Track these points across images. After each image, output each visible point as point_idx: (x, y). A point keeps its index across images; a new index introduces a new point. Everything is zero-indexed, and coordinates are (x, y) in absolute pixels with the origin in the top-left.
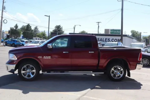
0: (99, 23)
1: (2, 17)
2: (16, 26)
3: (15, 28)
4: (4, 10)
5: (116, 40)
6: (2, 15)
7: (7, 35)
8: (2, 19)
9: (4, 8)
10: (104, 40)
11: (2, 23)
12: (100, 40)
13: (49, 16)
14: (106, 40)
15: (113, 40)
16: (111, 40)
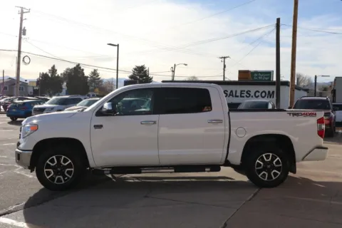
0: (225, 58)
1: (19, 52)
2: (53, 70)
3: (50, 75)
4: (23, 36)
5: (263, 94)
6: (20, 46)
7: (34, 90)
8: (19, 56)
9: (22, 32)
10: (238, 94)
11: (19, 63)
12: (230, 95)
13: (118, 46)
14: (241, 94)
15: (257, 94)
16: (252, 94)
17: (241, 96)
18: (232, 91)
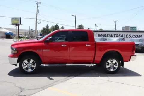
0: (116, 21)
1: (37, 19)
2: (47, 26)
3: (46, 28)
4: (38, 13)
5: (137, 36)
6: (37, 17)
7: (40, 34)
8: (36, 21)
9: (38, 11)
10: (125, 36)
11: (36, 23)
12: (121, 36)
13: (76, 16)
14: (127, 36)
15: (134, 36)
16: (132, 36)
17: (126, 37)
18: (122, 35)
